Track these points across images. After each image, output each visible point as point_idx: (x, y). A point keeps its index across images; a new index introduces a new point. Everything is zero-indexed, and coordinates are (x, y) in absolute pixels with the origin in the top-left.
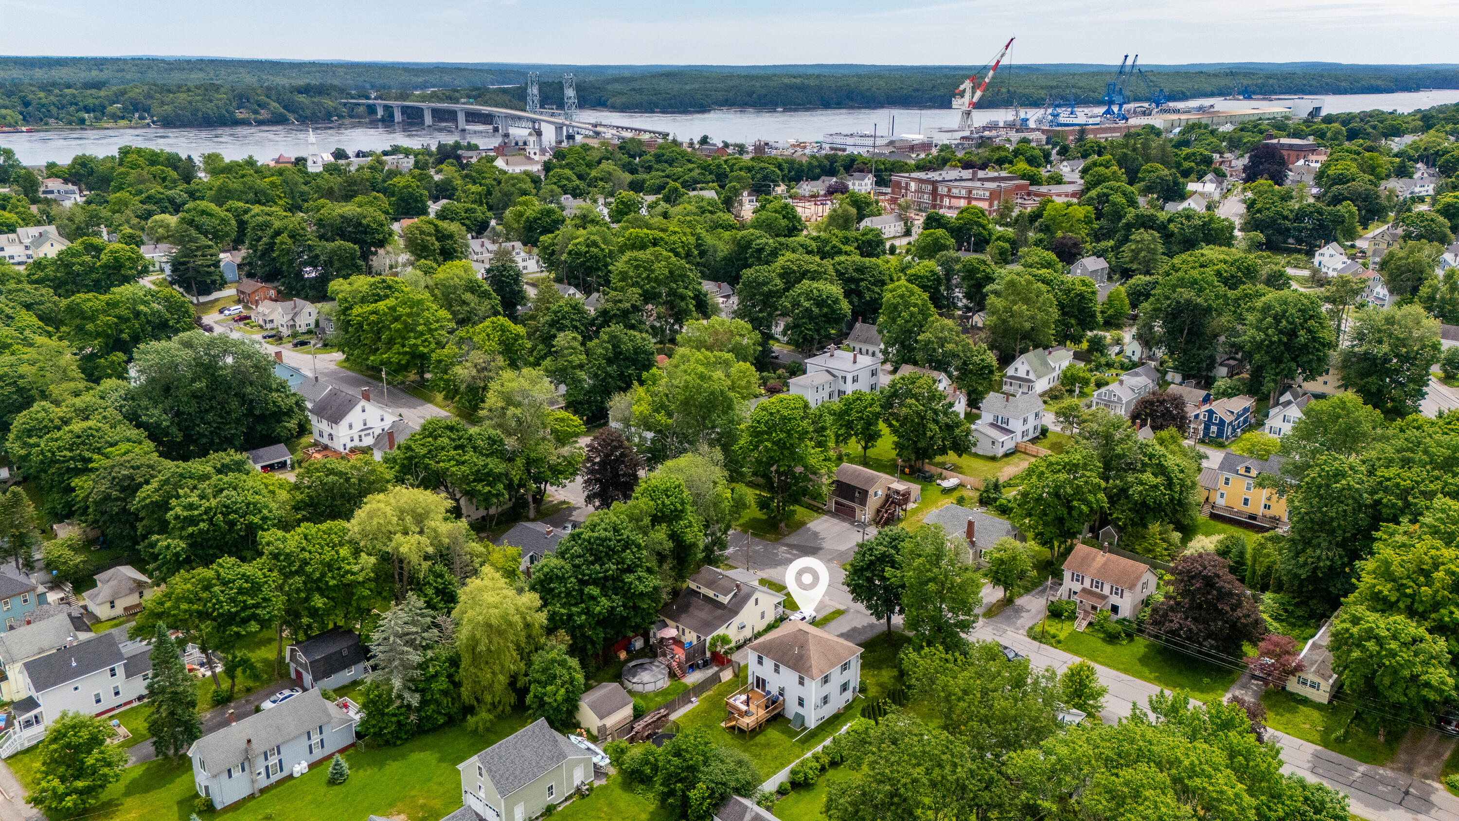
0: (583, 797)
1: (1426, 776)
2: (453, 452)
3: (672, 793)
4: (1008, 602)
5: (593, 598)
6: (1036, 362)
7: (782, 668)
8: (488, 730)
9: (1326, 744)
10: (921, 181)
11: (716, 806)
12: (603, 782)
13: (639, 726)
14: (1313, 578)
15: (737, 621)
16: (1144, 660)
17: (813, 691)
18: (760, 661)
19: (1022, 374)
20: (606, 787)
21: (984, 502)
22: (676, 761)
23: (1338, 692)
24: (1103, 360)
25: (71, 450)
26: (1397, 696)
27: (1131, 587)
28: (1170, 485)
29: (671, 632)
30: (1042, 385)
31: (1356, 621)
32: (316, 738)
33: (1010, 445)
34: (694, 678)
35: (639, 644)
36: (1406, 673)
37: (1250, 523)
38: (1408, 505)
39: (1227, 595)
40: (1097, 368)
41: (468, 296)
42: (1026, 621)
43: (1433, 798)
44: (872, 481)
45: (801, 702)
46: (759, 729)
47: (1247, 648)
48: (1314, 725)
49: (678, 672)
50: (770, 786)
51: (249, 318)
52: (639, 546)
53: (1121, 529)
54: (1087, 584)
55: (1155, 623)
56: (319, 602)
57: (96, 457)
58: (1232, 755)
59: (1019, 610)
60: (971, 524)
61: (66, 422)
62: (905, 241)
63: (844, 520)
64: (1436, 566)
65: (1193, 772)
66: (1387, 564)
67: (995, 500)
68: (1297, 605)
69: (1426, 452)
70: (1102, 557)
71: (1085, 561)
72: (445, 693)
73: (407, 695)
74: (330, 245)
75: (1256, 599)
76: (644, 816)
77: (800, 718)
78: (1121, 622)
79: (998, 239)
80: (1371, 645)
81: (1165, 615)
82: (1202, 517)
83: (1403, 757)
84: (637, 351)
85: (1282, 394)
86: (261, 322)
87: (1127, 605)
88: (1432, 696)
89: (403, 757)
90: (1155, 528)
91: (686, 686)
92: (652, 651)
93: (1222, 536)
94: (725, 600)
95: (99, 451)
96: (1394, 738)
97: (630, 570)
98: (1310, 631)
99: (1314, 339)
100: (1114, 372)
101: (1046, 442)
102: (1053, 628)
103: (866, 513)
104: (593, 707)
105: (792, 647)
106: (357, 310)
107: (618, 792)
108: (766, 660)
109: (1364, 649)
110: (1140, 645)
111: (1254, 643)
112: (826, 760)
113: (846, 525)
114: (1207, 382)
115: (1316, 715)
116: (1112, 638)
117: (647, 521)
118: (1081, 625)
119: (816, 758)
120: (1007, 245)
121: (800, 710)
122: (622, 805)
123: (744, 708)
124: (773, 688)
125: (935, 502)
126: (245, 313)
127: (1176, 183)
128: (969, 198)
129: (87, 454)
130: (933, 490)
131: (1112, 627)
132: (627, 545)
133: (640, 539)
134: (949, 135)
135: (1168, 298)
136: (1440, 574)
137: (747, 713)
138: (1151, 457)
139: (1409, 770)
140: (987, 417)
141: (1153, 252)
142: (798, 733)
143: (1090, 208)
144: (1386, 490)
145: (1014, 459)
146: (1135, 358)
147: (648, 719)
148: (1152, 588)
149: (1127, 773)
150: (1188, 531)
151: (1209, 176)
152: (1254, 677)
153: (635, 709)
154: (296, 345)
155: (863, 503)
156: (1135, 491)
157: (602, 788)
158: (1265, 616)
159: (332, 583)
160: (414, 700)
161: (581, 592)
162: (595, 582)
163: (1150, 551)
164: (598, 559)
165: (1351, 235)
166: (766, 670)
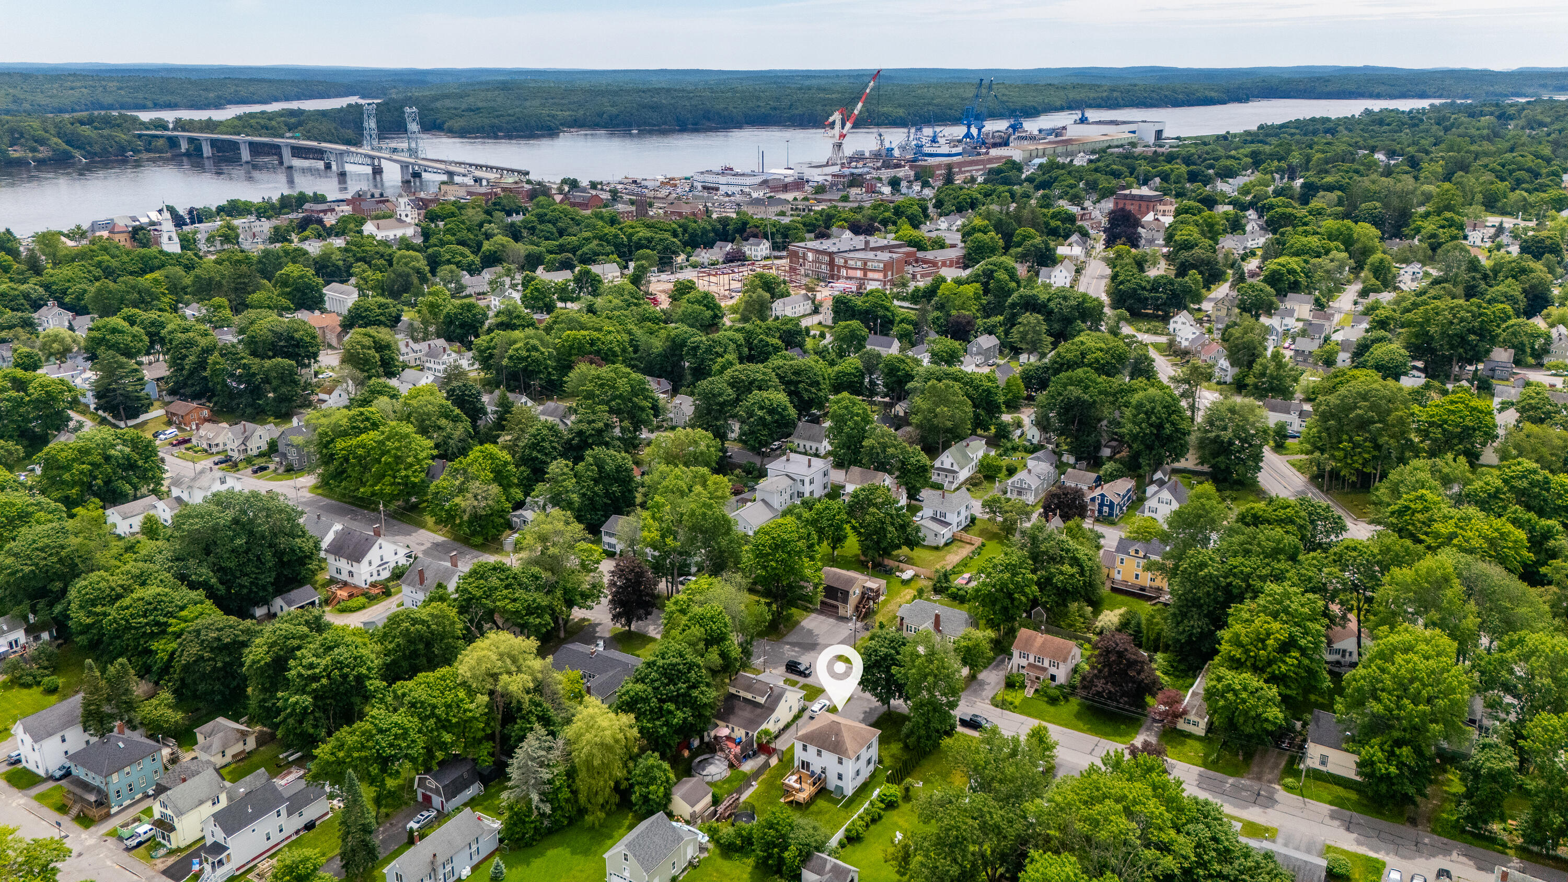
0: (695, 867)
1: (1270, 782)
2: (505, 592)
3: (770, 856)
4: (972, 678)
5: (670, 712)
6: (958, 455)
7: (824, 752)
8: (601, 826)
9: (1205, 765)
10: (817, 251)
11: (803, 861)
12: (706, 855)
13: (721, 809)
14: (1189, 642)
15: (774, 717)
16: (1079, 716)
17: (849, 768)
18: (805, 748)
19: (947, 465)
20: (709, 858)
21: (937, 590)
22: (772, 832)
23: (1210, 728)
24: (1009, 445)
25: (145, 616)
26: (1249, 730)
27: (1065, 661)
28: (1082, 573)
29: (724, 732)
30: (964, 474)
31: (1219, 679)
32: (474, 848)
33: (948, 535)
34: (748, 766)
35: (696, 743)
36: (1253, 713)
37: (1140, 594)
38: (1249, 586)
39: (1132, 664)
40: (1006, 452)
41: (443, 422)
42: (988, 692)
43: (1276, 797)
44: (851, 582)
45: (840, 777)
46: (812, 800)
47: (1149, 699)
48: (1196, 752)
49: (735, 763)
50: (834, 842)
51: (189, 441)
52: (698, 666)
53: (1048, 610)
54: (1031, 660)
55: (1084, 687)
56: (447, 738)
57: (171, 621)
58: (1155, 788)
59: (982, 684)
60: (937, 616)
61: (128, 590)
62: (816, 319)
63: (830, 616)
64: (1268, 635)
65: (1135, 802)
66: (1237, 635)
67: (947, 589)
68: (1179, 662)
69: (1259, 545)
70: (1040, 638)
71: (1028, 642)
72: (567, 801)
73: (541, 805)
74: (268, 363)
75: (1151, 660)
76: (746, 876)
77: (839, 789)
78: (1061, 687)
79: (902, 321)
80: (1230, 696)
81: (1091, 681)
82: (1105, 590)
83: (1256, 769)
84: (619, 469)
85: (1155, 471)
86: (205, 446)
87: (1062, 674)
88: (1270, 728)
89: (542, 854)
90: (1074, 606)
91: (745, 774)
92: (712, 748)
93: (1122, 610)
94: (762, 700)
95: (171, 615)
96: (1249, 756)
97: (694, 686)
98: (1189, 681)
99: (1177, 430)
100: (1019, 454)
101: (976, 528)
102: (1010, 696)
103: (849, 610)
104: (684, 798)
105: (829, 736)
106: (340, 444)
107: (720, 861)
108: (809, 747)
109: (1226, 699)
110: (1074, 703)
111: (1154, 695)
112: (868, 818)
113: (832, 621)
114: (1095, 463)
115: (1197, 745)
116: (1053, 701)
117: (702, 645)
118: (1029, 692)
119: (861, 818)
120: (910, 327)
121: (840, 783)
122: (726, 870)
123: (797, 786)
124: (816, 767)
125: (898, 593)
126: (181, 435)
127: (1048, 249)
128: (865, 270)
129: (162, 619)
130: (896, 585)
131: (1055, 693)
132: (691, 666)
133: (700, 661)
134: (819, 170)
135: (1060, 394)
136: (1270, 642)
137: (800, 790)
138: (1068, 551)
139: (1259, 779)
140: (927, 512)
141: (1038, 333)
142: (839, 801)
143: (978, 285)
144: (1235, 575)
145: (953, 547)
146: (1035, 441)
147: (726, 803)
148: (1078, 659)
149: (1098, 807)
150: (1097, 605)
151: (1075, 238)
152: (1155, 721)
153: (714, 796)
154: (255, 472)
155: (845, 601)
156: (1058, 579)
157: (705, 859)
158: (1158, 673)
159: (454, 720)
160: (547, 809)
161: (661, 708)
162: (670, 699)
163: (1071, 626)
164: (671, 681)
165: (1198, 299)
166: (811, 756)
